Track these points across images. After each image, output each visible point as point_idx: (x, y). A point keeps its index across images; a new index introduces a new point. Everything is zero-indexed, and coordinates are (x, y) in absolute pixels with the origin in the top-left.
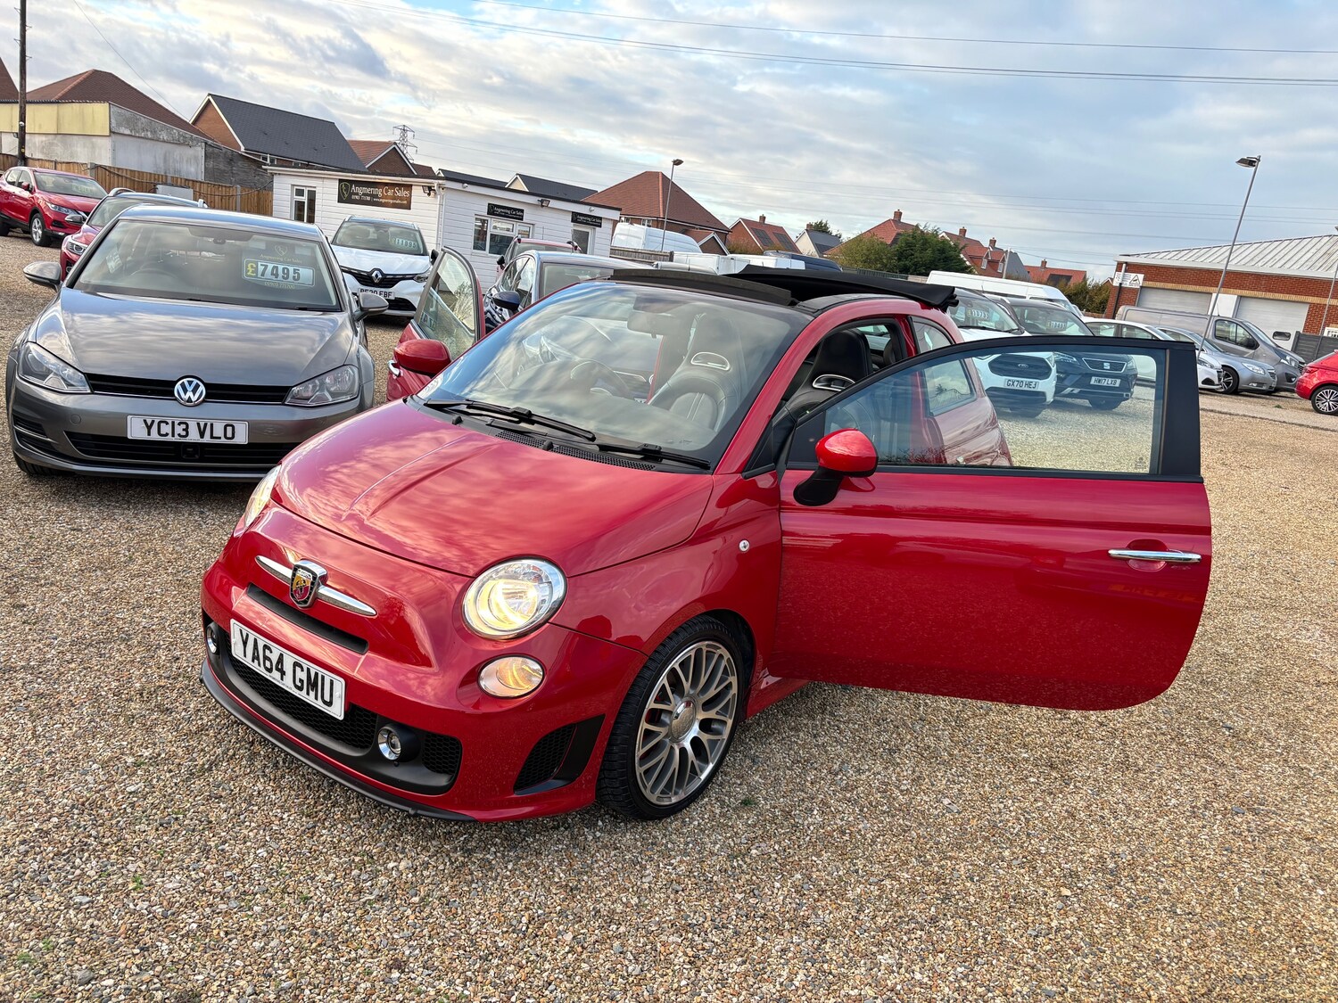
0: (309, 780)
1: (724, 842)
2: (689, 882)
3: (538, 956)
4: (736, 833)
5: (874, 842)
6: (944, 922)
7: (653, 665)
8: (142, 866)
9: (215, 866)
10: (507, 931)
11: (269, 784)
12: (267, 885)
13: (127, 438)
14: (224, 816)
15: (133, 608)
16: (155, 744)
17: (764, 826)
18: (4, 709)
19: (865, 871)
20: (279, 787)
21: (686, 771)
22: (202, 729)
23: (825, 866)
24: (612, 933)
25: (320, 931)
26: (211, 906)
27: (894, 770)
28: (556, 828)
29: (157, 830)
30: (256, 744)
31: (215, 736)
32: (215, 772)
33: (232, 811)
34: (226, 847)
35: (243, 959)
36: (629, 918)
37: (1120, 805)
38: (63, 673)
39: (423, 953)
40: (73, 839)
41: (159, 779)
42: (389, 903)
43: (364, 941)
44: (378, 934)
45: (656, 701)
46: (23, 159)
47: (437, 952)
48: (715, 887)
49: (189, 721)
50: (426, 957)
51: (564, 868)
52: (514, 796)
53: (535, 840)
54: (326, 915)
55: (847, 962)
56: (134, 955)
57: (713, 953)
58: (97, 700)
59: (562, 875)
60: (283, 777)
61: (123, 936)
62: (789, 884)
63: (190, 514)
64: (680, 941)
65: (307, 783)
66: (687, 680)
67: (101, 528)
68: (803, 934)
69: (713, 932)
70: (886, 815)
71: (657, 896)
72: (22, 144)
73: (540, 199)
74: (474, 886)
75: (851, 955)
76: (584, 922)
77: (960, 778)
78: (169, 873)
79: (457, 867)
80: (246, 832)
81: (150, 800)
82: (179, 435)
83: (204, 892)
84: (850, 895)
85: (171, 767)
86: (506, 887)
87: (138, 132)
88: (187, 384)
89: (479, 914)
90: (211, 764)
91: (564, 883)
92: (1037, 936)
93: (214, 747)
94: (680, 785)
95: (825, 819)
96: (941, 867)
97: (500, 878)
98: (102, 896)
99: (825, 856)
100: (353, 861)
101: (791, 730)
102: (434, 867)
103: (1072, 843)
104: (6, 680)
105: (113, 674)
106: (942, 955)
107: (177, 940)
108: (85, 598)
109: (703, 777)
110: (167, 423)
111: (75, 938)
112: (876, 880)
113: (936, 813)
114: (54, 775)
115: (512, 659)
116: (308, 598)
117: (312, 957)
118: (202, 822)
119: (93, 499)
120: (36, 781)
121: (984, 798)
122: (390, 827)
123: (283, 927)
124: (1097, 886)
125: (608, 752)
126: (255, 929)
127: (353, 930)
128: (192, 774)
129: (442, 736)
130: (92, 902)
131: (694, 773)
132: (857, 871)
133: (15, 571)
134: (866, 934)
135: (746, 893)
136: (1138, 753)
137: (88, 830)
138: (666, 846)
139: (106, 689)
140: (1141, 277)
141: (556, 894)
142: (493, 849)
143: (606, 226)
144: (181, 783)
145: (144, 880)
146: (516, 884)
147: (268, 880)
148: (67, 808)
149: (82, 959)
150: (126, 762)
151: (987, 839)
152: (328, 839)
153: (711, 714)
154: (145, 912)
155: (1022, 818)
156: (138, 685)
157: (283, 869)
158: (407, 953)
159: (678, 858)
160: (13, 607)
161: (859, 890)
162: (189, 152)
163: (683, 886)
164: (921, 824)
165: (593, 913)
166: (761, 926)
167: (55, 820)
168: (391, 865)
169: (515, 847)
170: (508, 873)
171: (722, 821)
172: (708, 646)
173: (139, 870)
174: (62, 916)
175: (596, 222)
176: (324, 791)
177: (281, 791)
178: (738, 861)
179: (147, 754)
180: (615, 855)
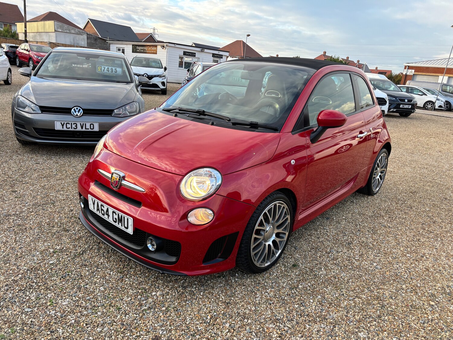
0: (121, 258)
1: (287, 282)
2: (275, 300)
3: (215, 334)
4: (292, 279)
5: (348, 282)
6: (384, 318)
7: (257, 212)
8: (54, 295)
9: (83, 294)
10: (202, 323)
11: (105, 260)
12: (103, 303)
13: (55, 129)
14: (87, 274)
15: (57, 192)
16: (62, 244)
17: (303, 276)
18: (5, 231)
19: (347, 295)
20: (109, 261)
21: (271, 253)
22: (80, 238)
23: (330, 292)
24: (245, 323)
25: (125, 323)
26: (80, 312)
27: (351, 251)
28: (219, 277)
29: (60, 279)
30: (101, 243)
31: (85, 241)
32: (84, 255)
33: (90, 271)
34: (88, 286)
35: (93, 336)
36: (252, 316)
37: (446, 265)
38: (28, 216)
39: (167, 333)
40: (27, 284)
41: (62, 258)
42: (153, 310)
43: (143, 327)
44: (148, 324)
45: (259, 226)
46: (26, 41)
47: (173, 332)
48: (286, 302)
49: (75, 234)
50: (169, 335)
51: (224, 294)
52: (203, 265)
53: (211, 282)
54: (127, 316)
55: (346, 336)
56: (48, 335)
57: (289, 332)
58: (41, 227)
59: (223, 297)
60: (111, 257)
61: (44, 326)
62: (316, 300)
63: (79, 157)
64: (274, 327)
65: (120, 259)
66: (271, 217)
67: (47, 163)
68: (325, 323)
69: (288, 322)
70: (351, 270)
71: (262, 306)
72: (26, 36)
73: (201, 49)
74: (187, 302)
75: (347, 333)
76: (233, 318)
77: (379, 255)
78: (64, 298)
79: (180, 294)
80: (95, 280)
81: (58, 267)
82: (74, 128)
83: (78, 306)
84: (342, 305)
85: (67, 253)
86: (201, 303)
87: (64, 30)
88: (76, 109)
89: (190, 315)
90: (83, 252)
91: (224, 301)
92: (424, 323)
93: (84, 245)
94: (268, 259)
95: (327, 272)
96: (378, 293)
97: (198, 299)
98: (36, 308)
99: (329, 288)
100: (138, 292)
101: (309, 235)
102: (171, 294)
103: (430, 282)
104: (7, 219)
105: (47, 217)
106: (386, 333)
107: (66, 327)
108: (39, 188)
109: (277, 255)
110: (69, 124)
111: (24, 327)
112: (352, 299)
113: (372, 269)
114: (22, 257)
115: (200, 209)
116: (118, 185)
117: (121, 335)
118: (78, 276)
119: (45, 152)
120: (14, 260)
121: (390, 263)
122: (153, 277)
123: (109, 322)
124: (444, 300)
125: (240, 247)
126: (98, 322)
127: (138, 323)
128: (75, 256)
129: (172, 241)
130: (32, 311)
131: (274, 254)
132: (343, 295)
133: (14, 179)
134: (352, 323)
135: (299, 305)
136: (448, 243)
137: (33, 280)
138: (264, 284)
139: (44, 222)
140: (413, 71)
141: (221, 306)
142: (194, 286)
143: (224, 58)
144: (71, 260)
145: (54, 301)
146: (204, 302)
147: (104, 300)
148: (25, 270)
149: (26, 336)
150: (50, 251)
151: (394, 280)
152: (129, 283)
153: (280, 230)
154: (54, 315)
155: (407, 271)
156: (56, 221)
157: (110, 295)
158: (161, 333)
159: (270, 290)
160: (12, 192)
161: (345, 303)
162: (81, 37)
163: (273, 301)
164: (366, 274)
165: (237, 314)
166: (307, 320)
167: (20, 276)
168: (154, 294)
169: (203, 285)
170: (201, 297)
171: (285, 273)
172: (279, 203)
173: (52, 296)
174: (20, 317)
175: (221, 57)
176: (127, 262)
177: (110, 263)
178: (294, 290)
179: (58, 248)
180: (244, 289)
